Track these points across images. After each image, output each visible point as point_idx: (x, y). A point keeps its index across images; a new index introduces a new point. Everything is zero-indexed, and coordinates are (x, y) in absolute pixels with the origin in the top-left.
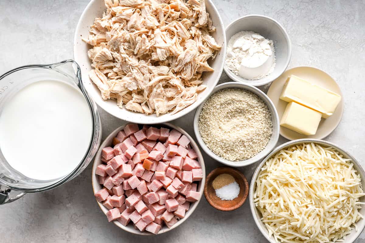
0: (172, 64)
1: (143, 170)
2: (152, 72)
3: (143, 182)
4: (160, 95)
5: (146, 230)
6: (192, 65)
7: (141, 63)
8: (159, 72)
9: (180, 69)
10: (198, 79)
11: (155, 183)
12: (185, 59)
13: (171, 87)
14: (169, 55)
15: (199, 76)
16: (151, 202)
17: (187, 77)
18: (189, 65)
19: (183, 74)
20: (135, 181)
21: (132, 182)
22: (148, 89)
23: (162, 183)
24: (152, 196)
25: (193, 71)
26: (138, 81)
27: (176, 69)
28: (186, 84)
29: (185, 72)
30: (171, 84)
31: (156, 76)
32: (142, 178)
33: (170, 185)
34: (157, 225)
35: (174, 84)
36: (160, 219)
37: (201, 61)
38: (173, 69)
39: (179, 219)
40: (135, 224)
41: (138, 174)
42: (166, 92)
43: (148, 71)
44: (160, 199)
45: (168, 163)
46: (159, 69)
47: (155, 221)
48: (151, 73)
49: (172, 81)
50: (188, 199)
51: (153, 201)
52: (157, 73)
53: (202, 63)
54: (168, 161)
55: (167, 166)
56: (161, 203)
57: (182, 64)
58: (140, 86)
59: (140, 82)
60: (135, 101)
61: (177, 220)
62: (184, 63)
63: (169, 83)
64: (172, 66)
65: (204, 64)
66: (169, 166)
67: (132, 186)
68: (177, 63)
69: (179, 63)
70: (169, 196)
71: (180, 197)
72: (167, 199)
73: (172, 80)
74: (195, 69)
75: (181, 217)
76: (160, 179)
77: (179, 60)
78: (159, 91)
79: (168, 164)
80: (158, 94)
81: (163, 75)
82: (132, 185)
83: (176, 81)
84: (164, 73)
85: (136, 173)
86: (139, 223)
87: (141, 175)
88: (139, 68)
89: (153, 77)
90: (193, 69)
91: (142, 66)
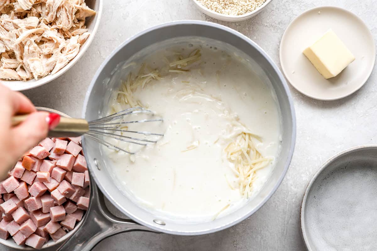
0: (42, 13)
1: (22, 169)
2: (19, 27)
3: (23, 185)
4: (34, 53)
5: (26, 244)
6: (66, 10)
7: (3, 18)
8: (26, 25)
9: (52, 17)
10: (80, 27)
11: (35, 186)
12: (55, 4)
13: (47, 41)
14: (35, 3)
15: (82, 24)
16: (31, 210)
17: (63, 26)
18: (63, 10)
19: (57, 23)
20: (12, 184)
21: (8, 184)
22: (18, 48)
23: (45, 186)
24: (32, 202)
25: (70, 17)
26: (4, 40)
27: (48, 19)
28: (67, 35)
29: (59, 21)
30: (46, 38)
31: (23, 31)
32: (22, 179)
33: (55, 188)
34: (39, 238)
35: (49, 37)
36: (43, 230)
37: (77, 4)
38: (45, 19)
39: (68, 231)
40: (12, 236)
41: (17, 174)
42: (42, 49)
43: (14, 26)
44: (42, 206)
45: (54, 161)
46: (26, 22)
47: (37, 233)
48: (17, 29)
49: (45, 34)
50: (80, 207)
51: (33, 208)
52: (25, 26)
53: (78, 6)
54: (55, 159)
55: (53, 165)
56: (44, 211)
57: (53, 10)
58: (8, 46)
59: (7, 42)
60: (7, 66)
61: (65, 233)
62: (55, 9)
63: (43, 37)
64: (43, 15)
65: (81, 6)
66: (56, 166)
67: (7, 190)
68: (47, 11)
69: (49, 9)
70: (55, 202)
71: (70, 203)
72: (52, 206)
73: (45, 32)
74: (72, 14)
75: (70, 229)
76: (43, 181)
77: (48, 6)
78: (31, 48)
79: (54, 164)
80: (31, 52)
81: (33, 28)
82: (7, 188)
83: (50, 33)
84: (33, 26)
85: (14, 174)
86: (17, 235)
87: (20, 176)
88: (3, 25)
89: (20, 32)
90: (69, 15)
91: (6, 21)
